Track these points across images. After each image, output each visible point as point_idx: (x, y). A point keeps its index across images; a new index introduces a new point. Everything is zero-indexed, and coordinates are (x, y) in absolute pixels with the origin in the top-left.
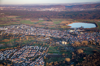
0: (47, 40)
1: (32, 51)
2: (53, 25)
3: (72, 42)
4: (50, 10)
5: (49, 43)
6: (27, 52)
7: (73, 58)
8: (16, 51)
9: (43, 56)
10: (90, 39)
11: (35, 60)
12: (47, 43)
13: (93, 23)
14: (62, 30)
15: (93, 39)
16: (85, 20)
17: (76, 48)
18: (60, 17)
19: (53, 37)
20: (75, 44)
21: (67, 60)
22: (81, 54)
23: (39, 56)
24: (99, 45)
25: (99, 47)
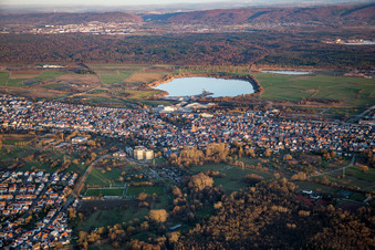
0: (79, 144)
1: (22, 190)
2: (99, 88)
3: (173, 151)
4: (87, 30)
5: (88, 157)
7: (178, 208)
9: (64, 209)
10: (234, 135)
11: (35, 227)
12: (77, 157)
13: (244, 78)
14: (133, 105)
15: (247, 137)
16: (216, 68)
17: (186, 172)
18: (126, 56)
19: (99, 134)
20: (182, 157)
21: (157, 218)
22: (205, 192)
23: (48, 210)
24: (265, 157)
25: (265, 165)
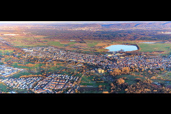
0: (80, 67)
1: (61, 81)
2: (87, 48)
3: (111, 70)
4: (84, 29)
5: (82, 71)
6: (54, 83)
7: (112, 91)
8: (41, 80)
9: (74, 89)
10: (131, 64)
12: (79, 71)
13: (134, 45)
14: (98, 54)
15: (136, 65)
16: (125, 42)
17: (115, 78)
18: (96, 37)
19: (86, 63)
20: (114, 72)
22: (122, 85)
23: (69, 89)
24: (142, 72)
25: (142, 74)
